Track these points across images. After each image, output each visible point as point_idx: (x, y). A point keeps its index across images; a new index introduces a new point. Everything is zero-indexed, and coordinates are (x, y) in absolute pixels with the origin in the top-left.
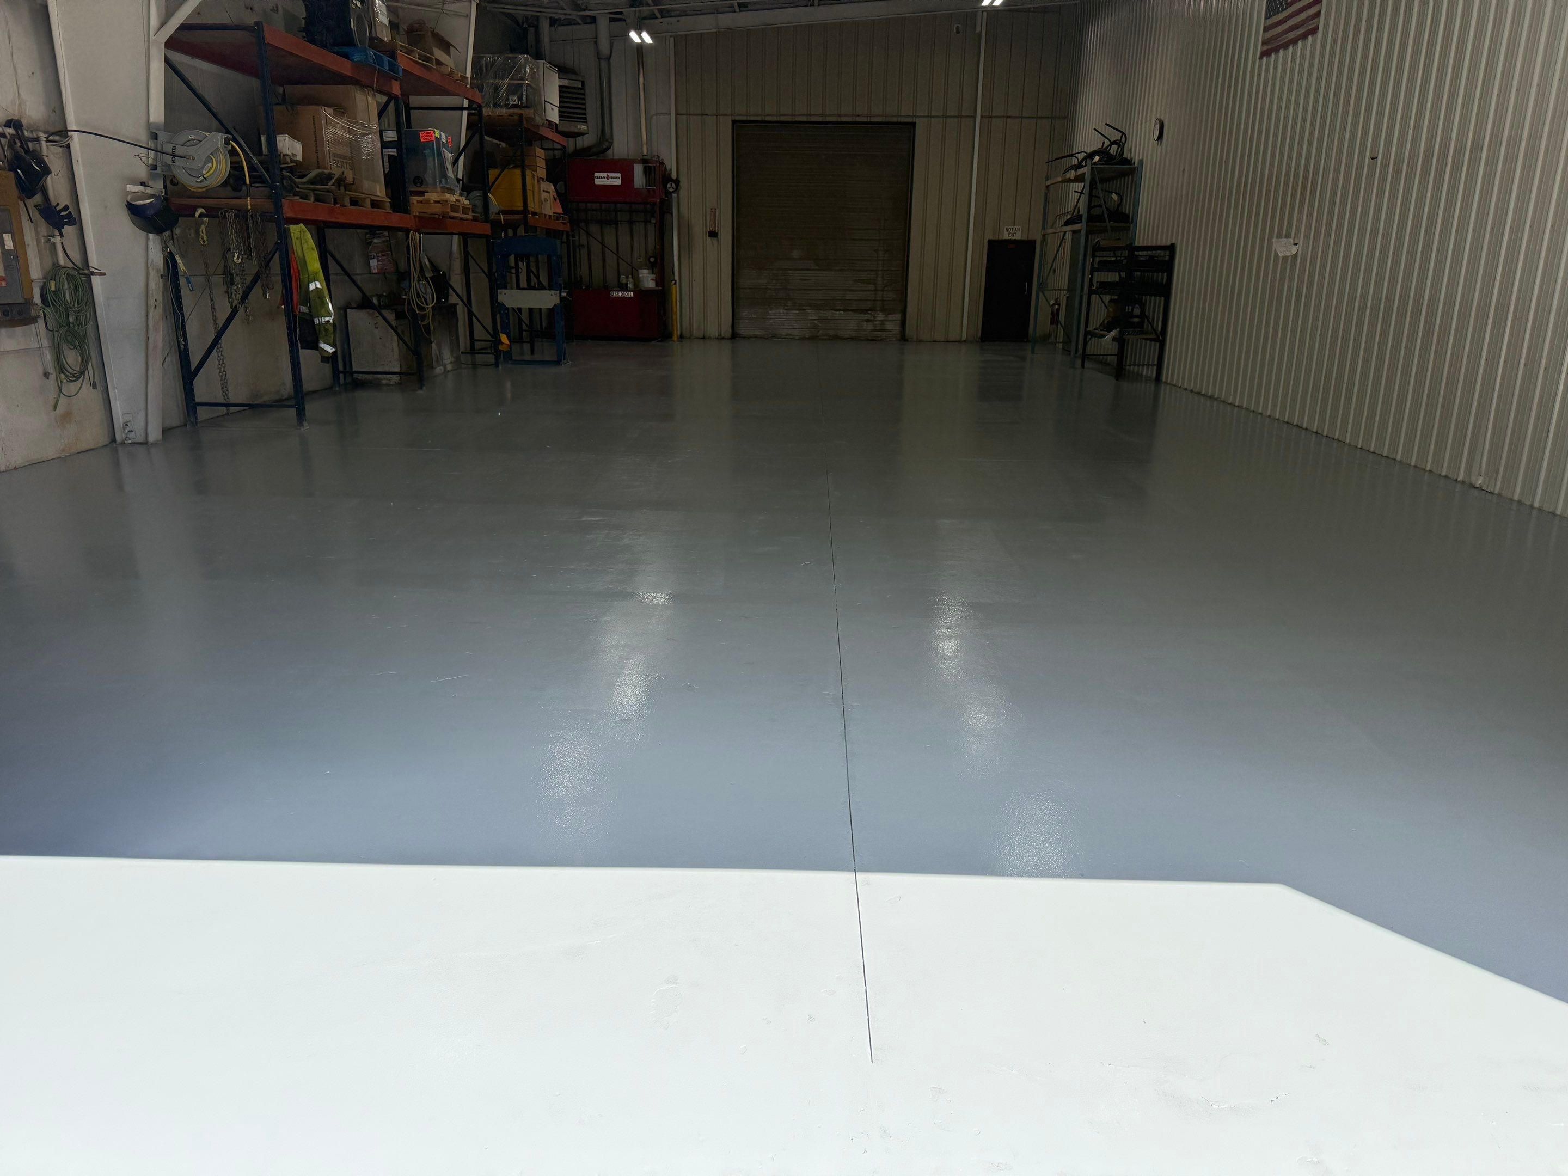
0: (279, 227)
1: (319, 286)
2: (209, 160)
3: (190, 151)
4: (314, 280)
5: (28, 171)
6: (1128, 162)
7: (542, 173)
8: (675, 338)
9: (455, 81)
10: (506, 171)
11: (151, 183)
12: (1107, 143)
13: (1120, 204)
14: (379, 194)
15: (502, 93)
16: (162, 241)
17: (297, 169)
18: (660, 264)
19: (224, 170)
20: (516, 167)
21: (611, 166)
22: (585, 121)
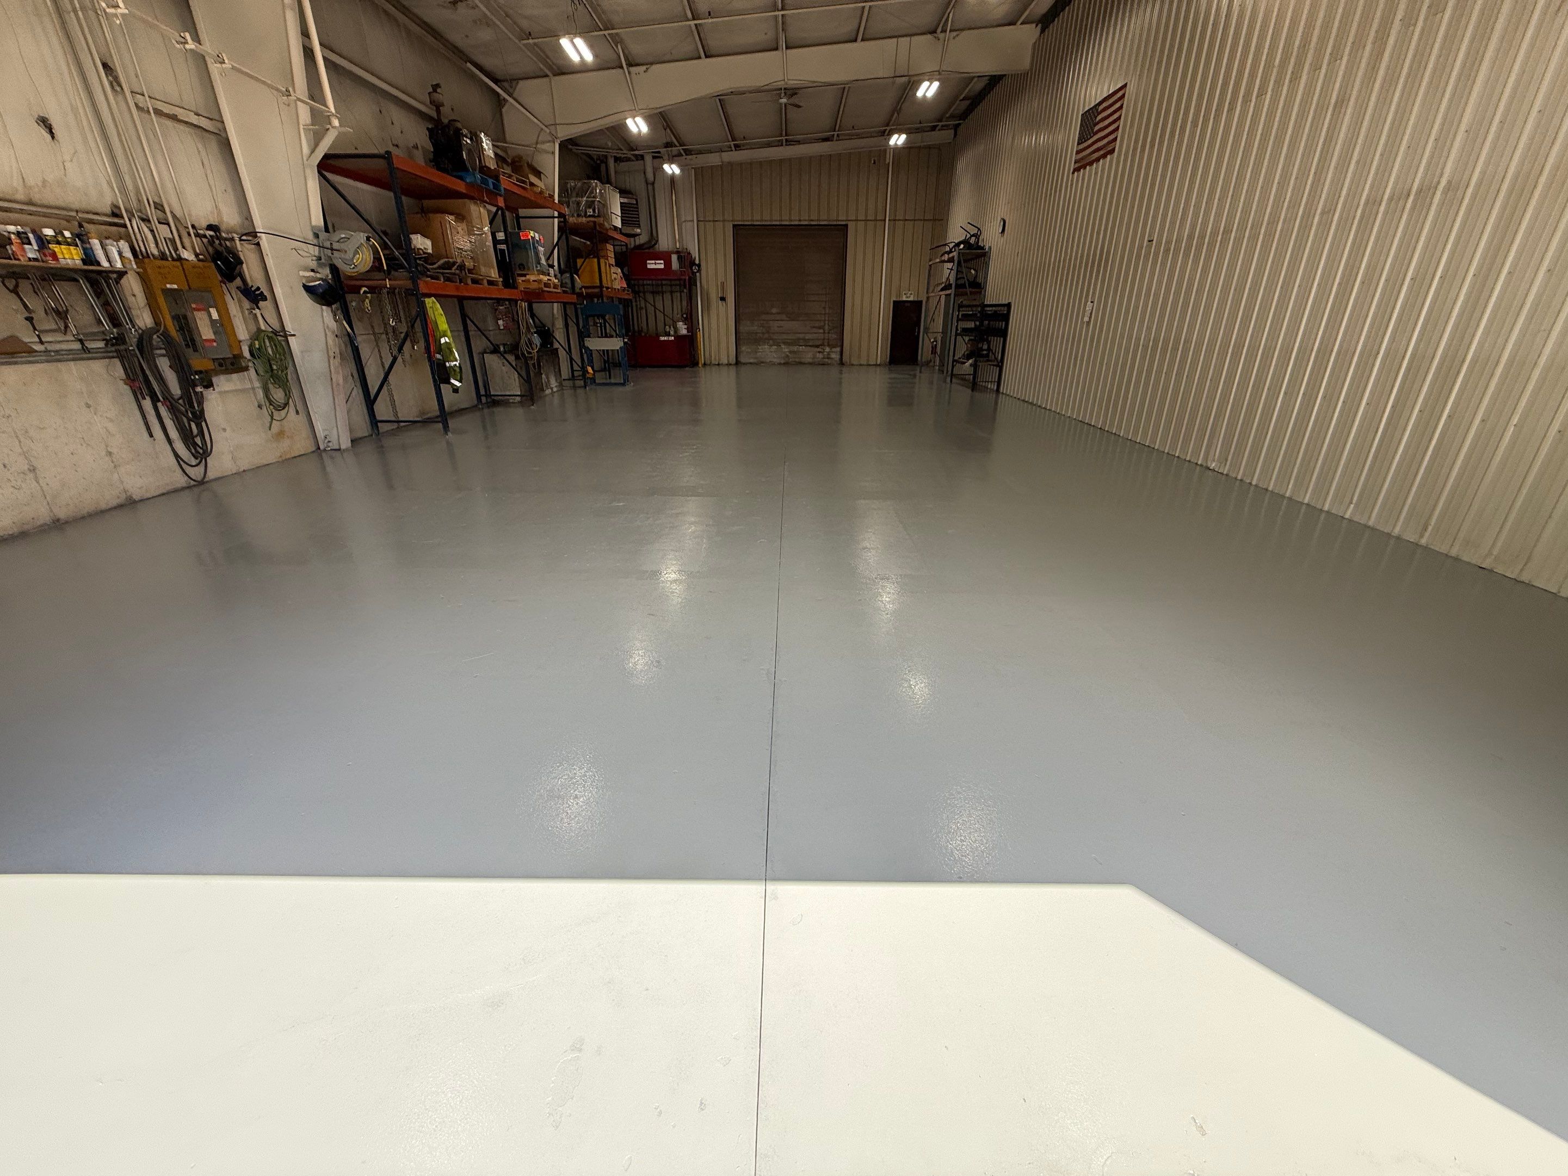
0: (418, 299)
1: (448, 340)
2: (356, 253)
3: (342, 246)
4: (444, 336)
5: (226, 261)
6: (982, 248)
7: (612, 261)
8: (700, 365)
9: (545, 198)
10: (587, 260)
11: (320, 270)
12: (968, 236)
13: (976, 277)
14: (493, 276)
15: (582, 207)
16: (332, 310)
17: (428, 258)
18: (690, 319)
19: (368, 259)
20: (594, 257)
21: (656, 257)
22: (639, 227)
